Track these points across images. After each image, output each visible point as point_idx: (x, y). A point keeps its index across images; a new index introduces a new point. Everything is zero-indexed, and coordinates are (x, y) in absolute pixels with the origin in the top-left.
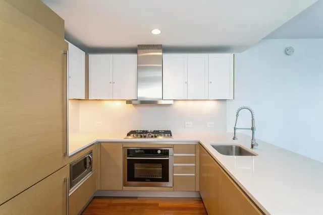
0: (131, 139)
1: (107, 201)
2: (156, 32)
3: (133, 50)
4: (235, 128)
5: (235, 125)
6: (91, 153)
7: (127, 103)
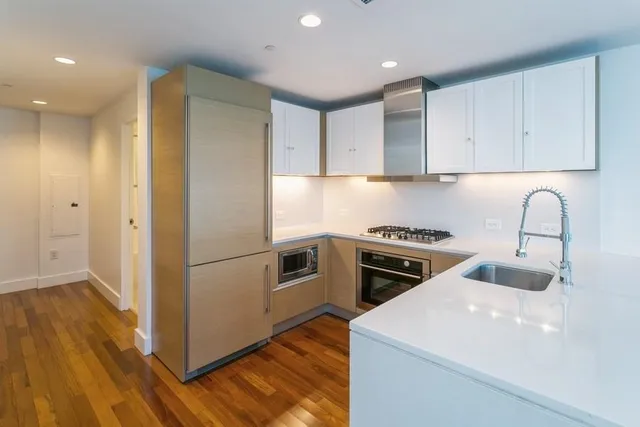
0: (378, 237)
1: (338, 322)
2: (389, 64)
3: (376, 96)
4: (520, 232)
5: (522, 227)
6: (315, 248)
7: (368, 181)
